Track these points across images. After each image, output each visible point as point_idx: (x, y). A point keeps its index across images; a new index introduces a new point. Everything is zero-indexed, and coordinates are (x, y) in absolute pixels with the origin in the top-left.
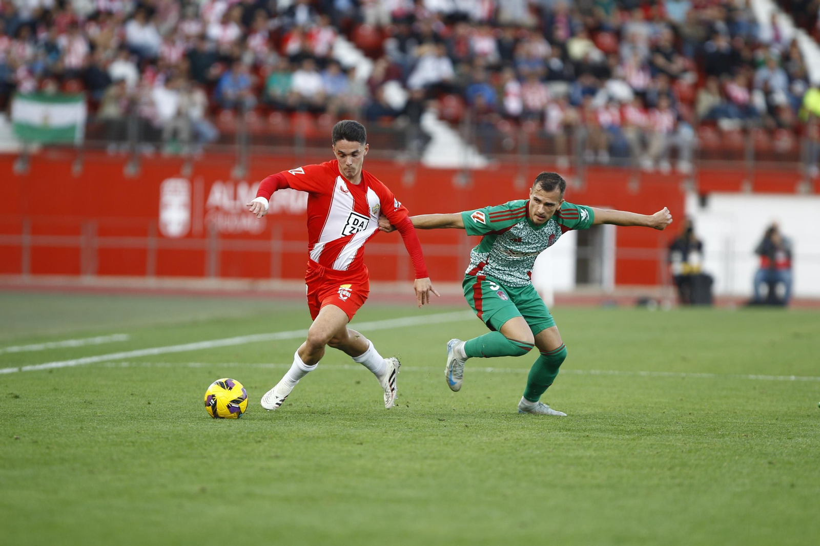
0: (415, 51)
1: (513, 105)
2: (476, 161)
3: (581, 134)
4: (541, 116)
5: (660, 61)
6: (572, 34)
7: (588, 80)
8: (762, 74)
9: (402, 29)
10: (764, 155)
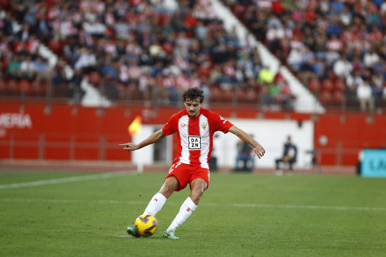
0: (78, 51)
1: (124, 77)
2: (106, 103)
3: (156, 91)
4: (137, 82)
5: (194, 56)
6: (151, 44)
7: (159, 65)
8: (241, 63)
9: (72, 41)
10: (242, 101)
